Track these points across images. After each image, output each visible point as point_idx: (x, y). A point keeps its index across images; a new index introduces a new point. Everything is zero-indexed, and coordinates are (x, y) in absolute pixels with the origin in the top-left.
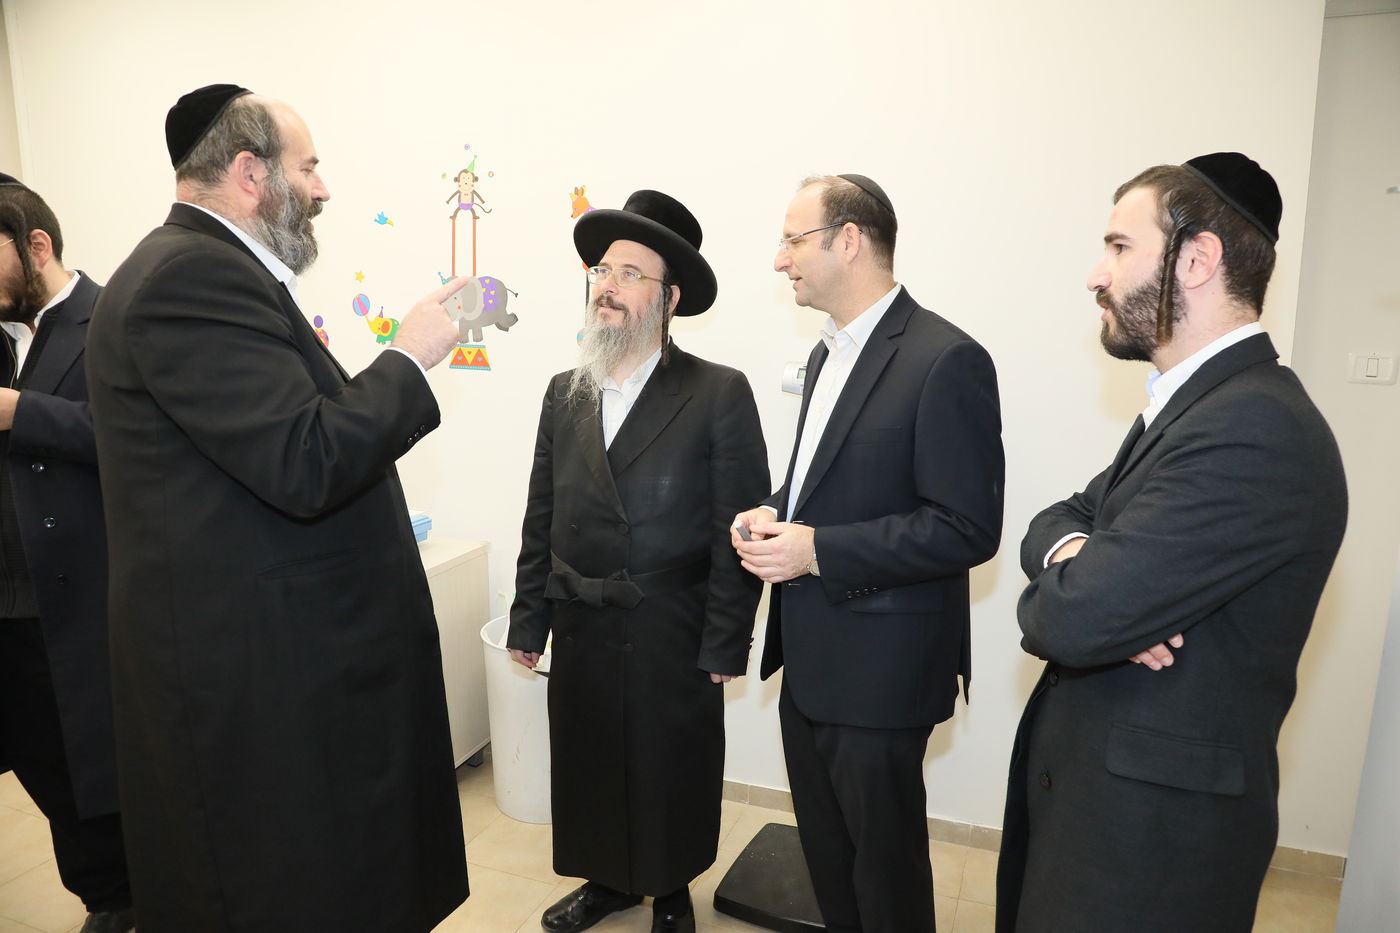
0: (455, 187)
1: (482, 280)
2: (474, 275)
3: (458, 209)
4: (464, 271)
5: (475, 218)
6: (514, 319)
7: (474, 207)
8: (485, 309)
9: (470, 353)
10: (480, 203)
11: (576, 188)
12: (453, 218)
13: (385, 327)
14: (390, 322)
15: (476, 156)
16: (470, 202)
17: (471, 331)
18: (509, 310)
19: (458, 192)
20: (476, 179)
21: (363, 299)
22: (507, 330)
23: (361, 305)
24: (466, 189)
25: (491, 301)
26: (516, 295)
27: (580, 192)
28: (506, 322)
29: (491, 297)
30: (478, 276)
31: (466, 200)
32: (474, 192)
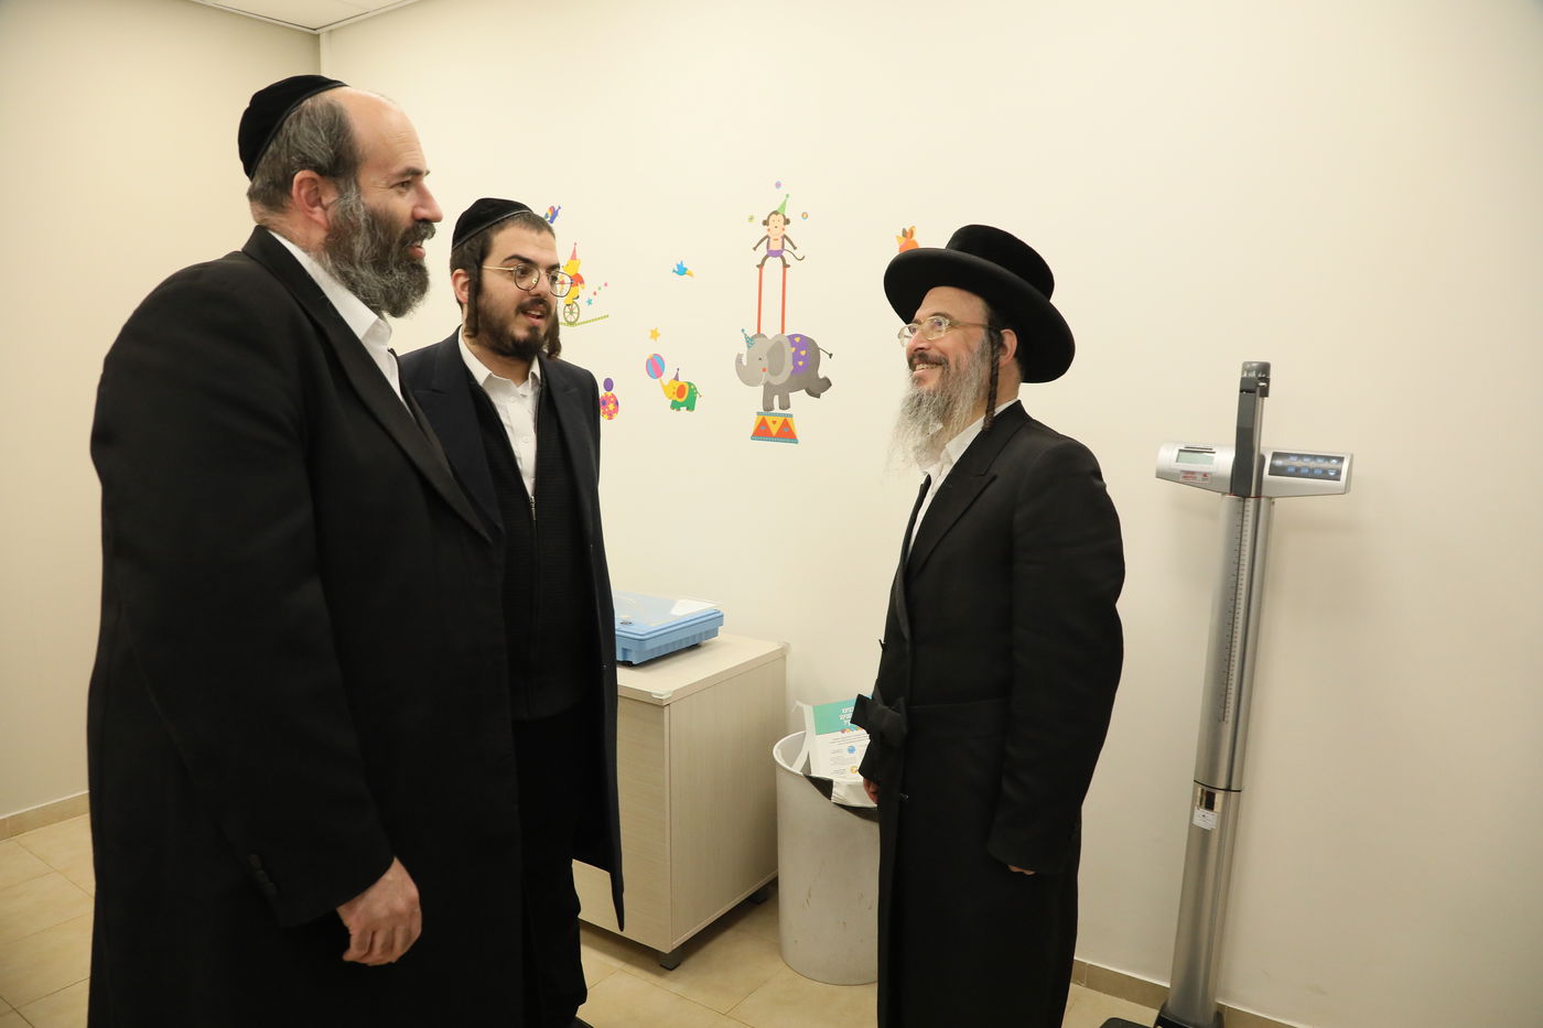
0: (763, 231)
1: (791, 338)
2: (783, 332)
3: (766, 257)
4: (771, 330)
5: (786, 266)
6: (827, 384)
7: (785, 254)
8: (793, 372)
9: (774, 422)
10: (791, 248)
11: (904, 230)
12: (761, 266)
13: (681, 391)
14: (687, 386)
15: (787, 196)
16: (780, 248)
17: (776, 398)
18: (822, 374)
19: (767, 237)
20: (787, 222)
21: (658, 360)
22: (818, 396)
23: (655, 367)
24: (776, 233)
25: (801, 363)
26: (831, 355)
27: (909, 235)
28: (818, 387)
29: (802, 358)
30: (787, 333)
31: (776, 246)
32: (785, 236)
